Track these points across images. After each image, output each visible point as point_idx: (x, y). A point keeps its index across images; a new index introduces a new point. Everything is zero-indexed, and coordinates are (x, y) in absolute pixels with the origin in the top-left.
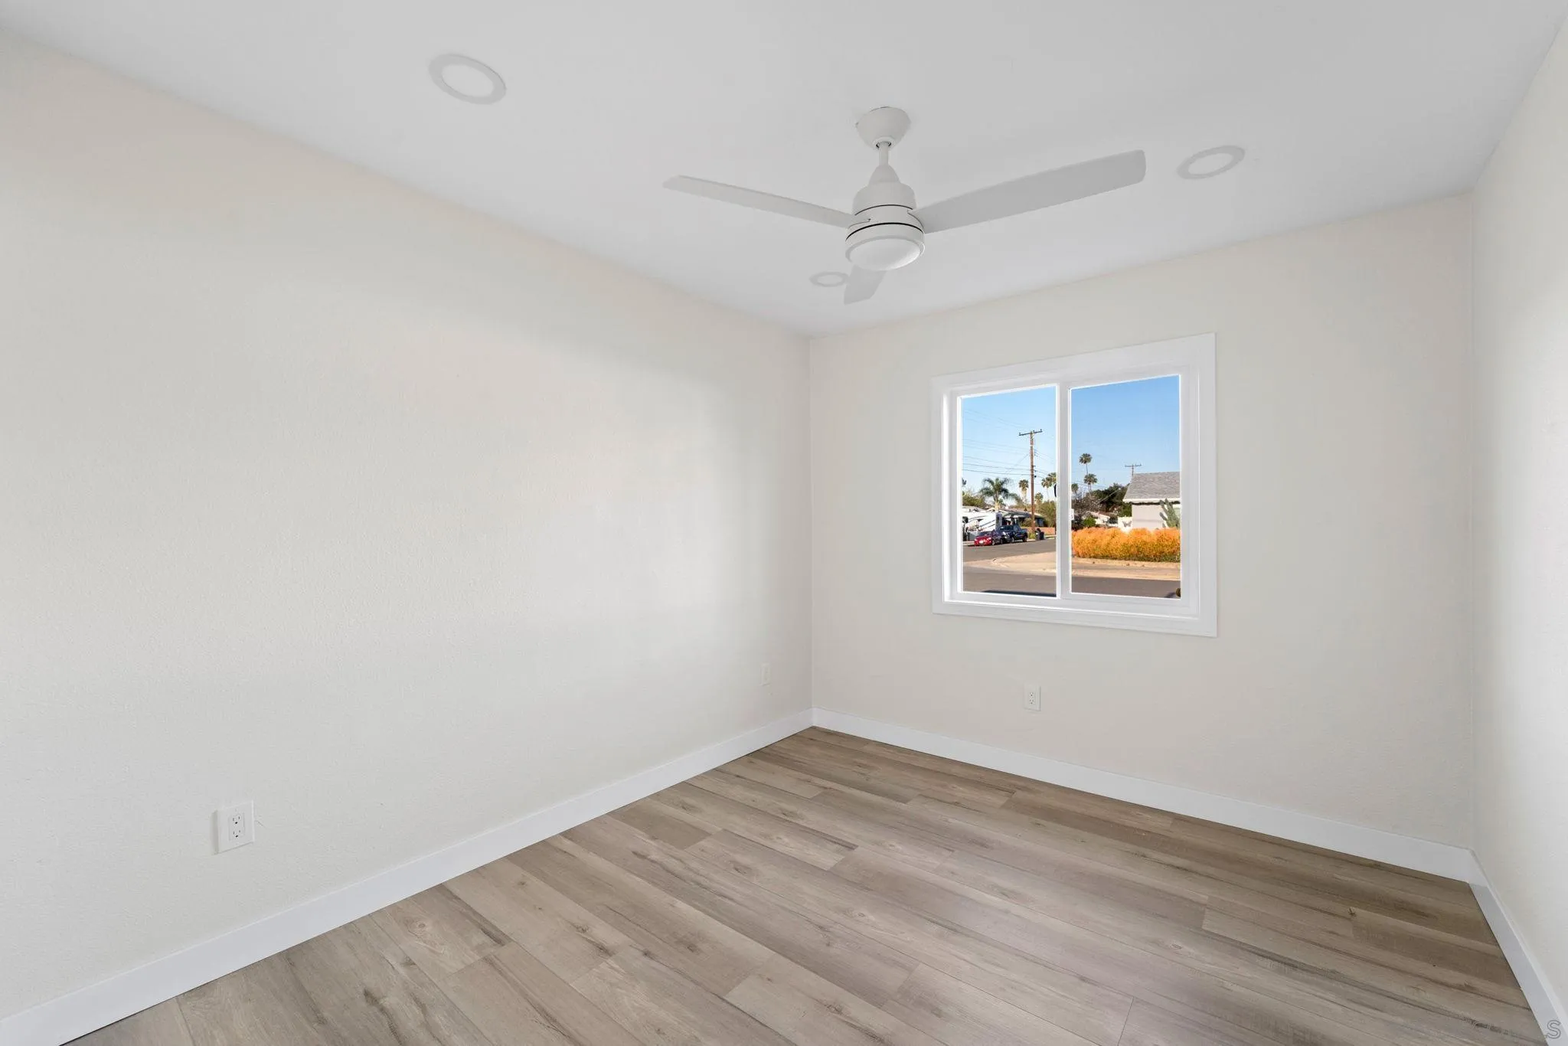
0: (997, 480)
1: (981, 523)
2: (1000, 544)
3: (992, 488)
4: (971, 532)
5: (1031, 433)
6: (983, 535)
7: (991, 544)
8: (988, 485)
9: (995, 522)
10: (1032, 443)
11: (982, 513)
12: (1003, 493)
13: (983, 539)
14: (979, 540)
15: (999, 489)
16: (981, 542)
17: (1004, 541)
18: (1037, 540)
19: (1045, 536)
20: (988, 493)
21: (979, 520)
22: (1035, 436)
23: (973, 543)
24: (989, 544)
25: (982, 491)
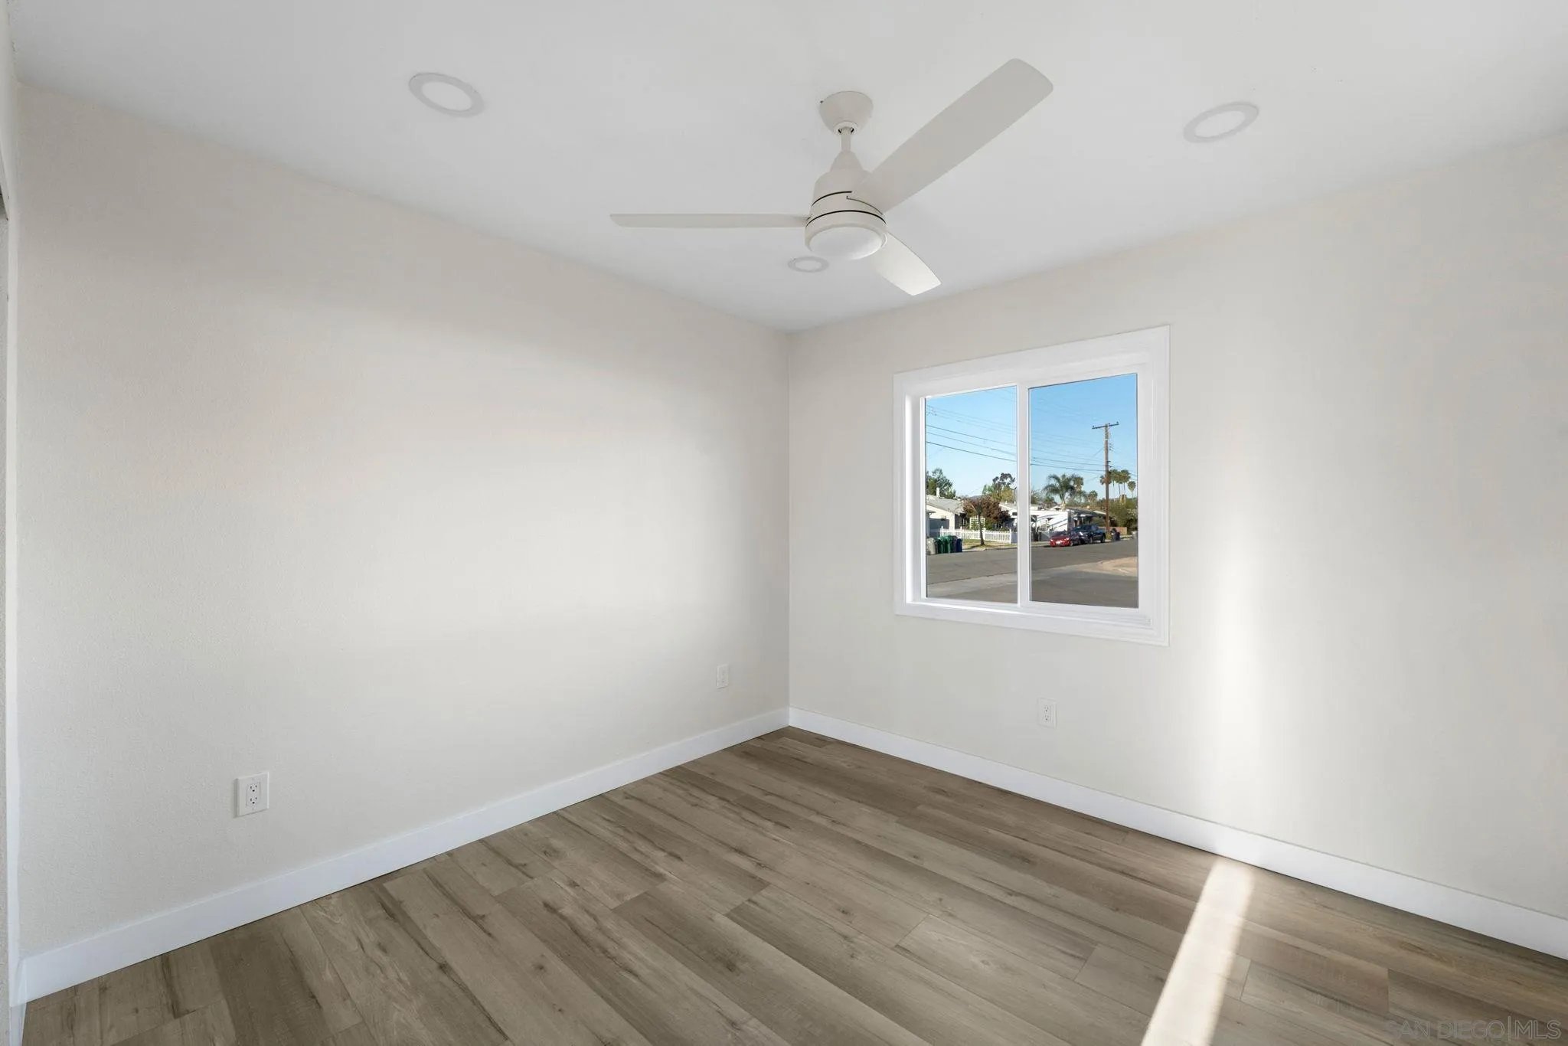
0: (1064, 476)
1: (1051, 522)
2: (1078, 545)
3: (1058, 485)
4: (1043, 532)
5: (1106, 426)
6: (1058, 536)
7: (1069, 545)
8: (1053, 482)
9: (1067, 521)
10: (1107, 437)
11: (1051, 512)
12: (1069, 491)
13: (1060, 539)
14: (1056, 540)
15: (1068, 486)
16: (1058, 542)
17: (1082, 542)
18: (1112, 539)
19: (1121, 537)
20: (1055, 490)
21: (1049, 519)
22: (1110, 429)
23: (1047, 543)
24: (1067, 545)
25: (1046, 488)
